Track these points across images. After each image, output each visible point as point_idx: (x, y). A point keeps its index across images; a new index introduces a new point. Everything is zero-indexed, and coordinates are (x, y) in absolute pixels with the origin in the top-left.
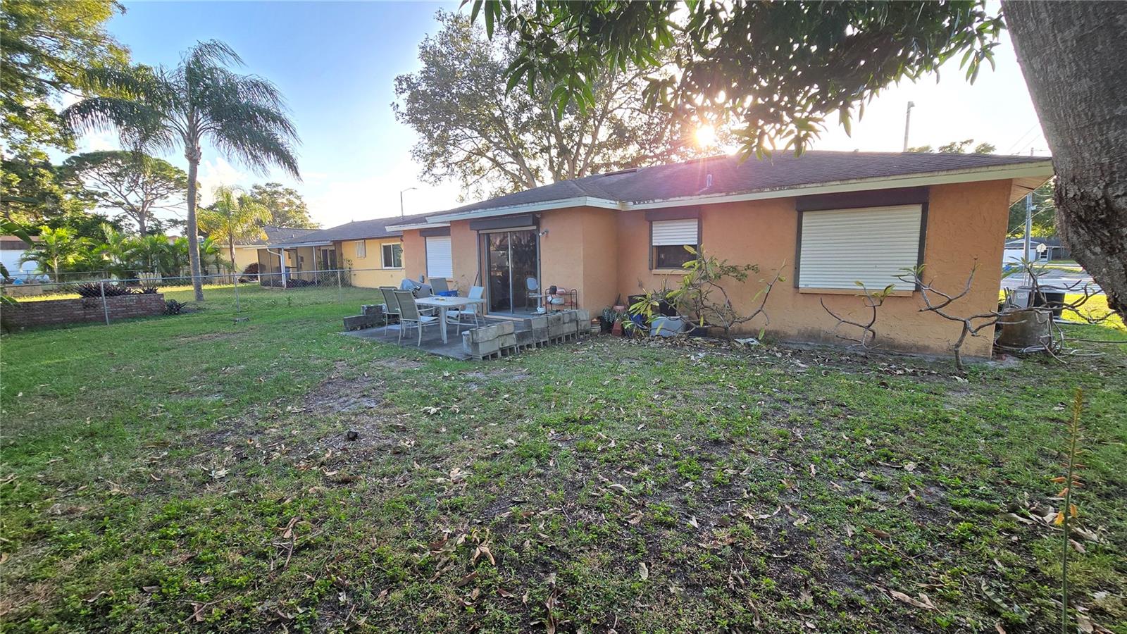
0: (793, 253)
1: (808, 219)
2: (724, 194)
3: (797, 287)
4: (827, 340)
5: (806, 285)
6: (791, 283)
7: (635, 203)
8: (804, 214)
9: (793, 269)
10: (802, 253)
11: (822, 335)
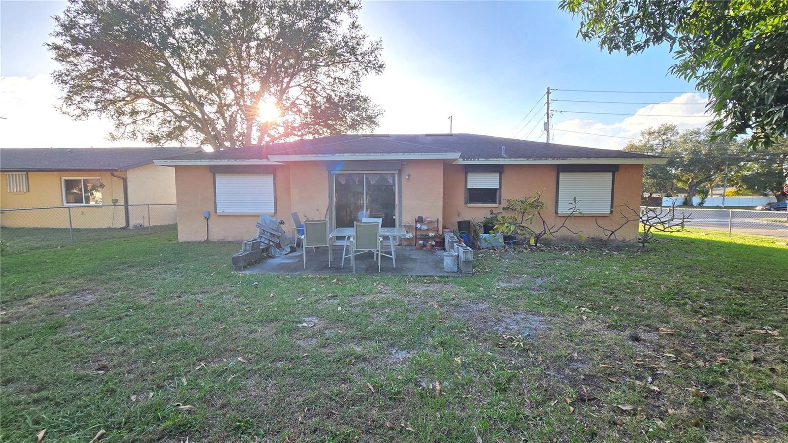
0: (554, 195)
1: (563, 177)
2: (525, 159)
3: (557, 213)
4: (571, 240)
5: (562, 212)
6: (554, 211)
7: (464, 160)
8: (560, 173)
9: (555, 203)
10: (559, 194)
11: (569, 238)
